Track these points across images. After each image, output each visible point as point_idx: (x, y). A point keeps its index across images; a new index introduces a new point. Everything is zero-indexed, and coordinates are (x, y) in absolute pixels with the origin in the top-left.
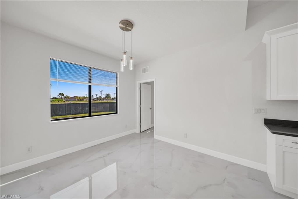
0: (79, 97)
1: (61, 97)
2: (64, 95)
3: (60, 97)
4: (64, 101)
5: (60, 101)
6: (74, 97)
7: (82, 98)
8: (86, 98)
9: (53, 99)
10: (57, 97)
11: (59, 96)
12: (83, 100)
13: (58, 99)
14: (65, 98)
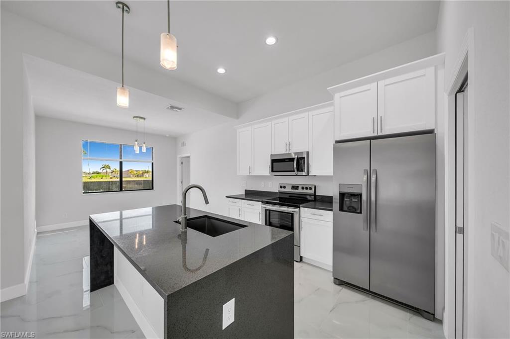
0: (136, 171)
1: (107, 171)
2: (109, 167)
3: (105, 171)
4: (111, 178)
5: (103, 178)
6: (128, 171)
7: (141, 173)
8: (147, 172)
9: (93, 175)
10: (100, 171)
11: (102, 169)
12: (142, 175)
13: (101, 174)
14: (112, 172)
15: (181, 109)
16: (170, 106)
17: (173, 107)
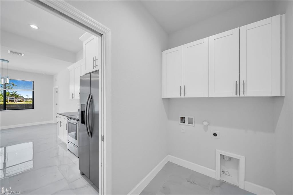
15: (21, 54)
16: (11, 52)
17: (14, 52)
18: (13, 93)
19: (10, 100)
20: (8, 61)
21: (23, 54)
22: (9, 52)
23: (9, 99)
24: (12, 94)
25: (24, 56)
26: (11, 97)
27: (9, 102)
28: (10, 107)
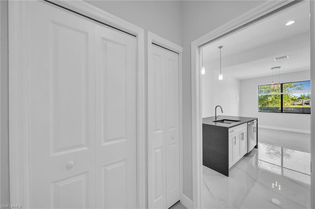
15: (286, 57)
16: (276, 59)
17: (278, 58)
18: (308, 95)
19: (306, 103)
20: (280, 67)
21: (287, 56)
22: (275, 59)
23: (304, 102)
24: (307, 97)
25: (289, 57)
26: (307, 100)
27: (304, 106)
28: (286, 110)
